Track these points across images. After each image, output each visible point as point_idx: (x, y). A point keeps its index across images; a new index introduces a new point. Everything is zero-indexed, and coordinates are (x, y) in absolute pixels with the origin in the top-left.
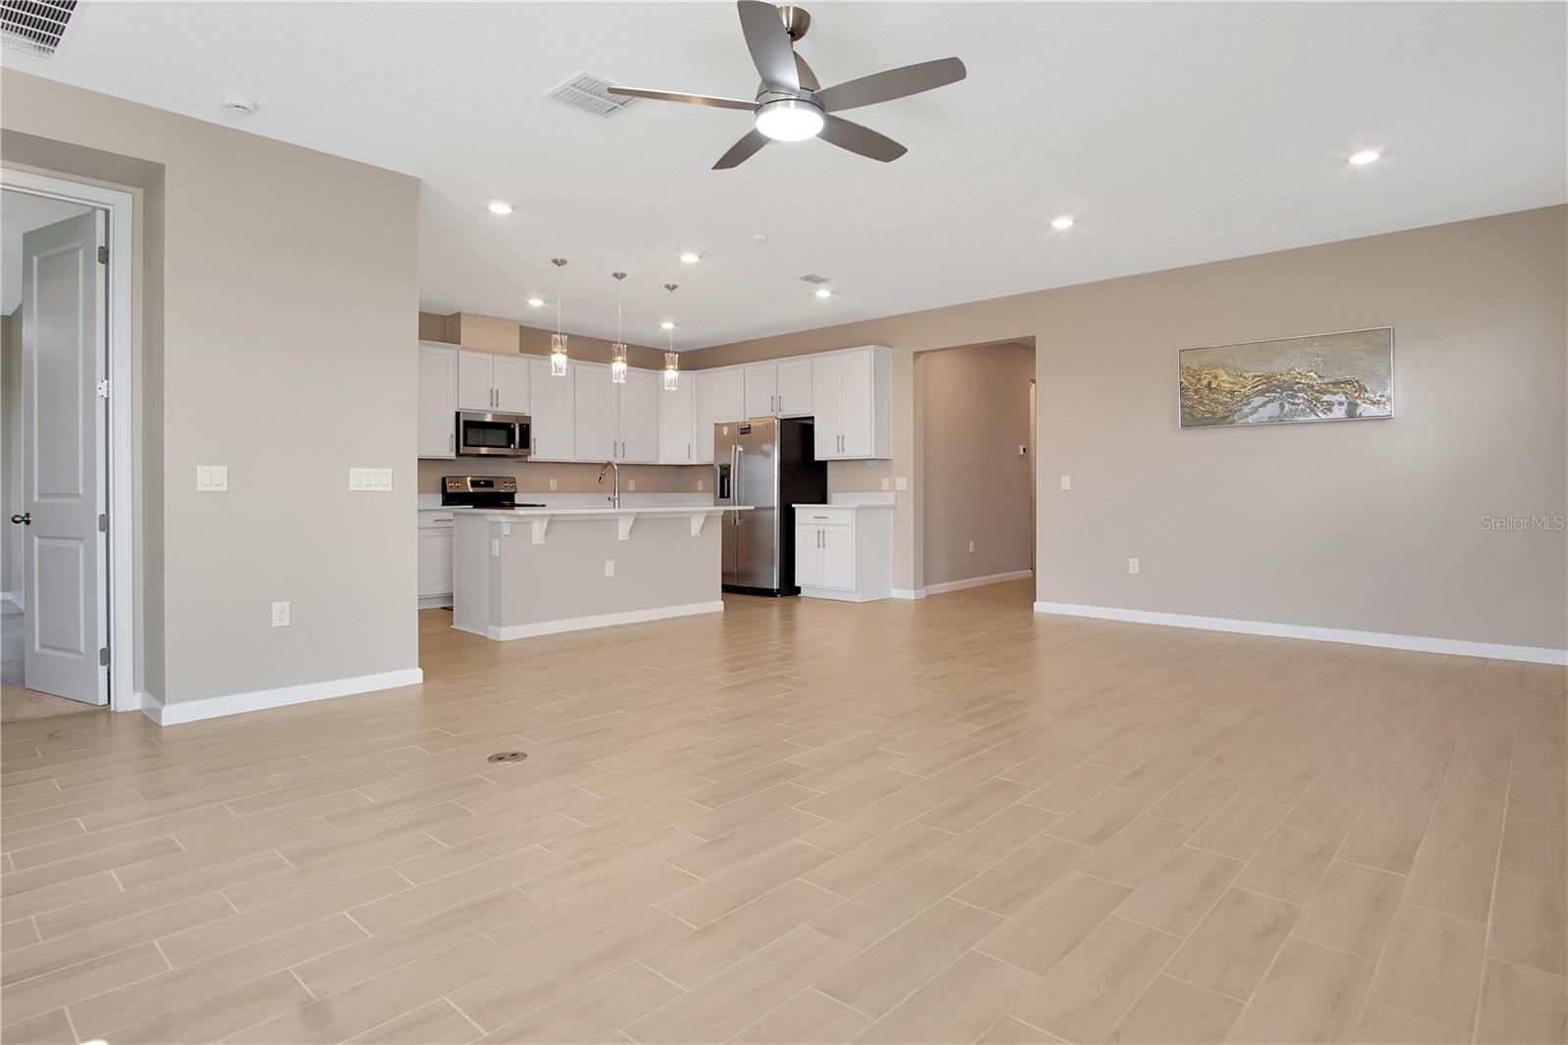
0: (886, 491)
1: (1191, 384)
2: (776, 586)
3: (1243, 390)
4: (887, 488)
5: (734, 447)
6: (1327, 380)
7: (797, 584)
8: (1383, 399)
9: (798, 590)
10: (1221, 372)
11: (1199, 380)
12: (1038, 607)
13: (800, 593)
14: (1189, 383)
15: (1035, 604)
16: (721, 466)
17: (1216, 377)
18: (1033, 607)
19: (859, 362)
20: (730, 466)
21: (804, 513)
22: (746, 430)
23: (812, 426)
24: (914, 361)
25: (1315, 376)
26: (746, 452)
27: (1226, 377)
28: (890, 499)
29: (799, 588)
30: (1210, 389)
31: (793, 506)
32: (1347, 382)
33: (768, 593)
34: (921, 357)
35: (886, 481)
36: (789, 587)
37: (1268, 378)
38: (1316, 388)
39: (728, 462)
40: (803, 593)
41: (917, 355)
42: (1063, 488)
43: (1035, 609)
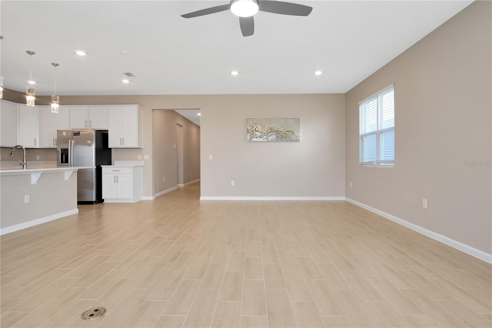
0: (140, 160)
1: (250, 129)
2: (94, 200)
3: (265, 131)
4: (140, 159)
5: (70, 141)
6: (285, 130)
7: (103, 197)
8: (298, 136)
9: (103, 200)
10: (258, 126)
11: (253, 128)
12: (201, 198)
13: (104, 202)
14: (250, 128)
15: (200, 197)
16: (61, 149)
17: (257, 127)
18: (199, 198)
19: (132, 110)
20: (68, 149)
21: (105, 169)
22: (77, 134)
23: (107, 134)
24: (152, 112)
25: (283, 129)
26: (77, 143)
27: (260, 127)
28: (142, 163)
29: (104, 199)
30: (256, 130)
31: (101, 166)
32: (290, 131)
33: (91, 203)
34: (154, 111)
35: (139, 157)
36: (100, 199)
37: (271, 128)
38: (283, 132)
39: (67, 148)
40: (105, 201)
41: (153, 110)
42: (210, 159)
43: (200, 199)
